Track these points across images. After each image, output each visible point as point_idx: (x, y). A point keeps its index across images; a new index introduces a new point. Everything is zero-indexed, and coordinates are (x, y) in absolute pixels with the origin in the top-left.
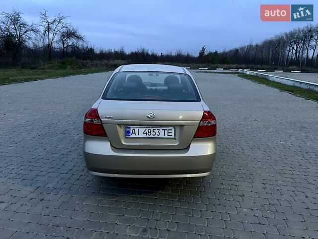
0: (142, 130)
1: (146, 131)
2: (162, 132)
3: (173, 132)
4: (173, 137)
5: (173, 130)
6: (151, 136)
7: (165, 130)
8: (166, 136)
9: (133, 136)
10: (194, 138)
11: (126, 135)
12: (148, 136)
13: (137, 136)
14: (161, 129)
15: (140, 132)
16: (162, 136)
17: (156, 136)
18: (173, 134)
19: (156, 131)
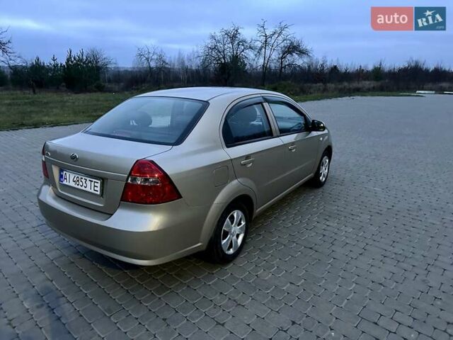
0: (72, 176)
1: (75, 179)
2: (88, 183)
3: (99, 185)
4: (98, 193)
5: (99, 182)
6: (79, 187)
7: (91, 181)
8: (92, 191)
9: (65, 182)
10: (121, 200)
11: (60, 180)
12: (76, 186)
13: (67, 184)
14: (88, 179)
15: (70, 179)
16: (88, 189)
17: (83, 188)
18: (98, 189)
19: (84, 181)
